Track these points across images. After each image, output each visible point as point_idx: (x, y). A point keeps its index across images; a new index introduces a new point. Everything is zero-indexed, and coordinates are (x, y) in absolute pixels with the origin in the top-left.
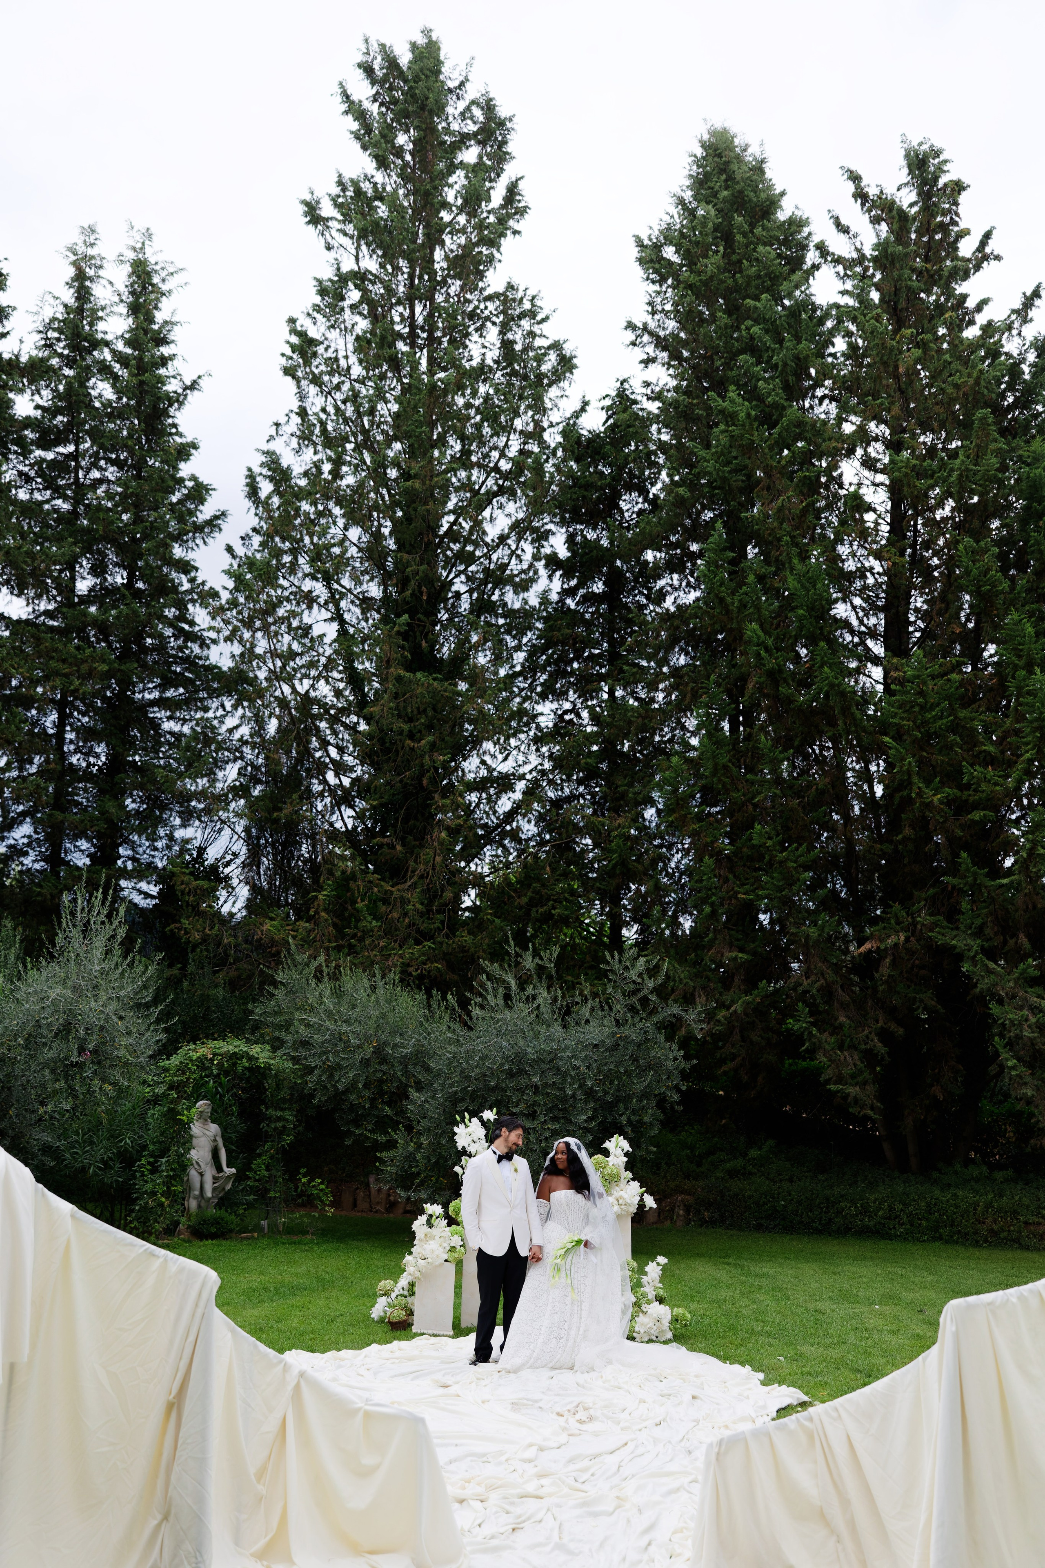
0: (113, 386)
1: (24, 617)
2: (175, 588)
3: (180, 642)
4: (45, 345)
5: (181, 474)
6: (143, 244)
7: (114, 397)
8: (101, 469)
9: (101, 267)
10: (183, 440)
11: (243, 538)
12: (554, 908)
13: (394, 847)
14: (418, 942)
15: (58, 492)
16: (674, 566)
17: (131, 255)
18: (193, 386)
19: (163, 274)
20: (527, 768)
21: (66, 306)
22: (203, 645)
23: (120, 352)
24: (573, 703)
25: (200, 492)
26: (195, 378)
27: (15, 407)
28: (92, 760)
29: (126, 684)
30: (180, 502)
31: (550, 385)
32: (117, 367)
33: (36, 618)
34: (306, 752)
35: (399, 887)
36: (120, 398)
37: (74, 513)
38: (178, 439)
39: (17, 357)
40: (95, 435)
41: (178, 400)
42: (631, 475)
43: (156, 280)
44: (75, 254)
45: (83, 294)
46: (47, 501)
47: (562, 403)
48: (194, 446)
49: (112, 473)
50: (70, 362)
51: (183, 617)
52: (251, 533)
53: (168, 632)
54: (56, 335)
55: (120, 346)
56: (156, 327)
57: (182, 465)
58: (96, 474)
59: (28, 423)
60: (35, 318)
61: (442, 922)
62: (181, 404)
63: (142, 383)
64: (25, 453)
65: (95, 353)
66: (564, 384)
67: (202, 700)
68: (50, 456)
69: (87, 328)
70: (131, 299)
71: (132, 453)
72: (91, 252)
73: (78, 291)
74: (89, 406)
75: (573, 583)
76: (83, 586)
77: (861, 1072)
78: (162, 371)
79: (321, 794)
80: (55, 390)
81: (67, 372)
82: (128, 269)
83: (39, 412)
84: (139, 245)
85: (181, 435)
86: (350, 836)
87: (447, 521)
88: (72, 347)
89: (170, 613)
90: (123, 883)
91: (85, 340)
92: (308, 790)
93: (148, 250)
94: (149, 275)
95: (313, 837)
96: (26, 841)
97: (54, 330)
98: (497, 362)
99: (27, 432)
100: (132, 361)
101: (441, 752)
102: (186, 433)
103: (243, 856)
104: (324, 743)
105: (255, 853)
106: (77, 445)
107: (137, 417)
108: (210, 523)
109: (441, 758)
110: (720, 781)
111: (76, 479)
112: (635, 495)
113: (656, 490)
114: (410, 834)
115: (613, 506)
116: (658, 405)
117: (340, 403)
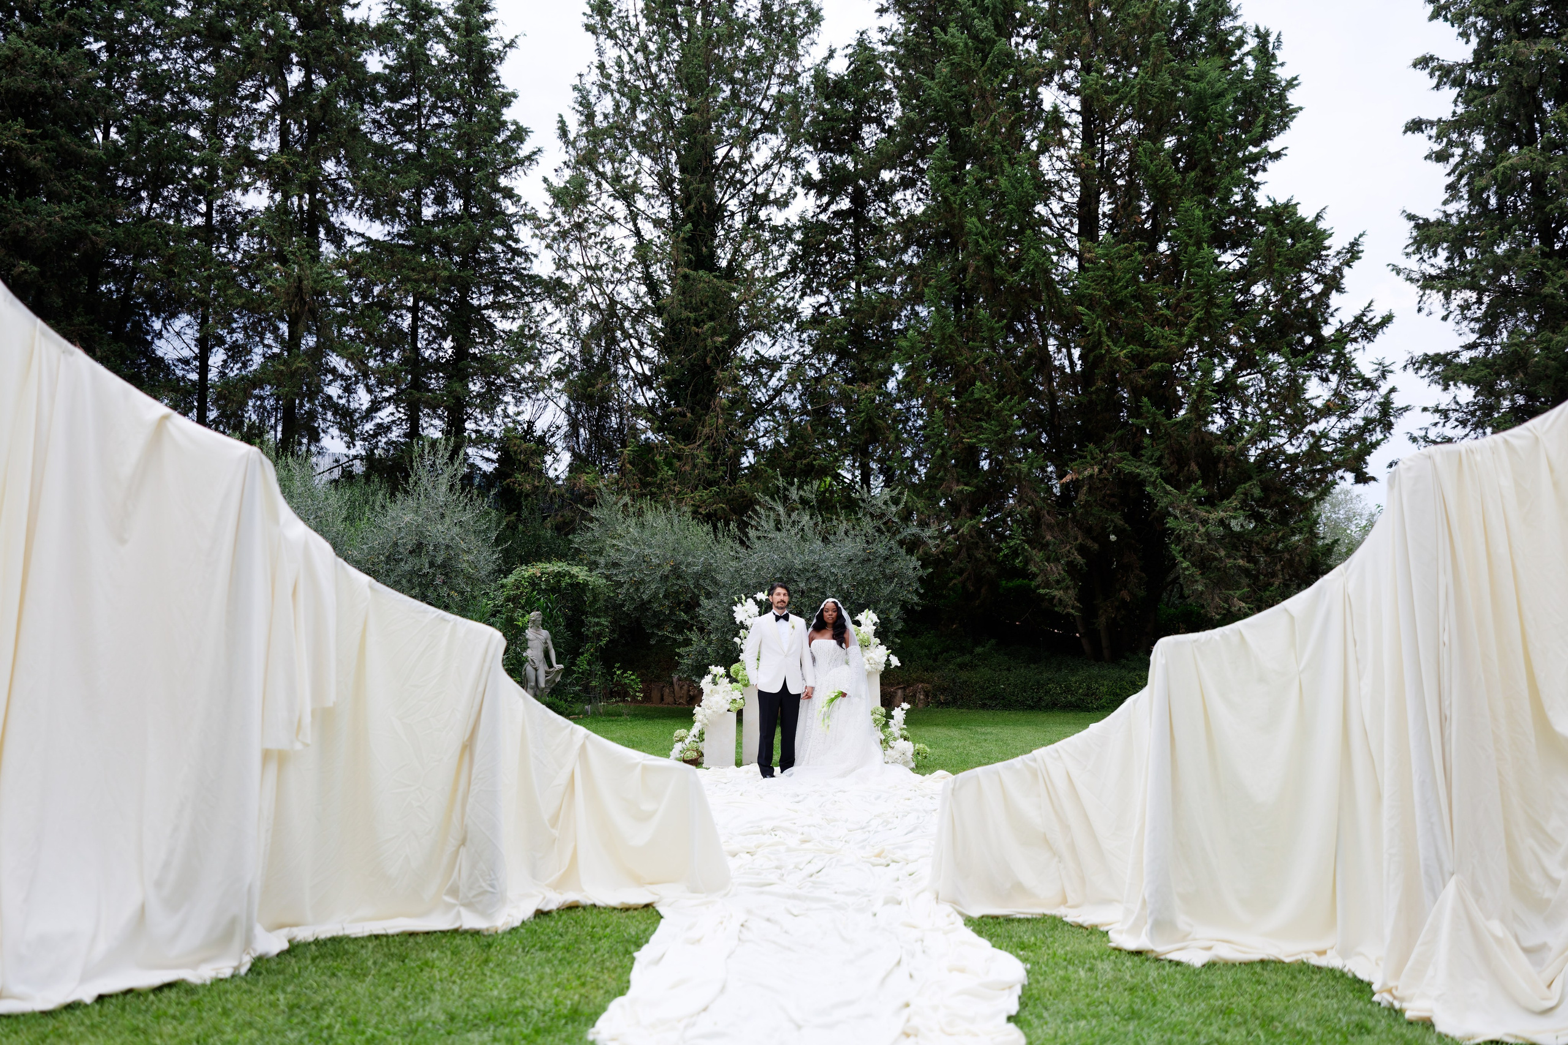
0: (447, 47)
1: (381, 239)
2: (503, 213)
3: (509, 256)
4: (390, 15)
5: (504, 118)
7: (447, 55)
8: (438, 116)
10: (505, 91)
11: (556, 170)
12: (815, 460)
13: (685, 416)
14: (706, 489)
15: (405, 136)
16: (907, 183)
18: (511, 45)
20: (792, 351)
22: (527, 259)
23: (451, 19)
24: (827, 297)
25: (520, 134)
26: (513, 38)
27: (368, 65)
28: (442, 354)
29: (465, 290)
30: (504, 142)
31: (802, 37)
32: (448, 30)
33: (393, 238)
34: (614, 341)
35: (691, 446)
36: (453, 56)
37: (419, 153)
38: (500, 89)
39: (367, 21)
40: (433, 88)
41: (500, 57)
42: (871, 109)
46: (396, 144)
47: (813, 50)
48: (514, 95)
49: (448, 119)
50: (410, 29)
51: (510, 237)
52: (562, 165)
53: (498, 248)
55: (451, 14)
57: (505, 111)
58: (434, 120)
59: (377, 77)
61: (725, 472)
62: (502, 59)
63: (470, 43)
64: (377, 104)
65: (431, 20)
66: (814, 36)
67: (527, 304)
68: (397, 106)
71: (463, 100)
74: (427, 63)
75: (825, 199)
76: (428, 213)
78: (486, 33)
79: (626, 376)
80: (399, 52)
81: (409, 37)
83: (387, 71)
85: (503, 87)
86: (649, 412)
87: (721, 152)
88: (413, 16)
89: (500, 233)
90: (471, 451)
91: (423, 10)
92: (615, 374)
95: (620, 411)
96: (391, 418)
98: (759, 21)
99: (378, 87)
100: (463, 25)
101: (721, 335)
102: (507, 85)
103: (565, 429)
104: (627, 336)
105: (574, 425)
106: (419, 97)
107: (467, 72)
108: (529, 158)
109: (720, 339)
110: (947, 348)
111: (420, 125)
112: (874, 126)
113: (890, 122)
114: (698, 404)
115: (857, 137)
116: (891, 48)
117: (632, 52)
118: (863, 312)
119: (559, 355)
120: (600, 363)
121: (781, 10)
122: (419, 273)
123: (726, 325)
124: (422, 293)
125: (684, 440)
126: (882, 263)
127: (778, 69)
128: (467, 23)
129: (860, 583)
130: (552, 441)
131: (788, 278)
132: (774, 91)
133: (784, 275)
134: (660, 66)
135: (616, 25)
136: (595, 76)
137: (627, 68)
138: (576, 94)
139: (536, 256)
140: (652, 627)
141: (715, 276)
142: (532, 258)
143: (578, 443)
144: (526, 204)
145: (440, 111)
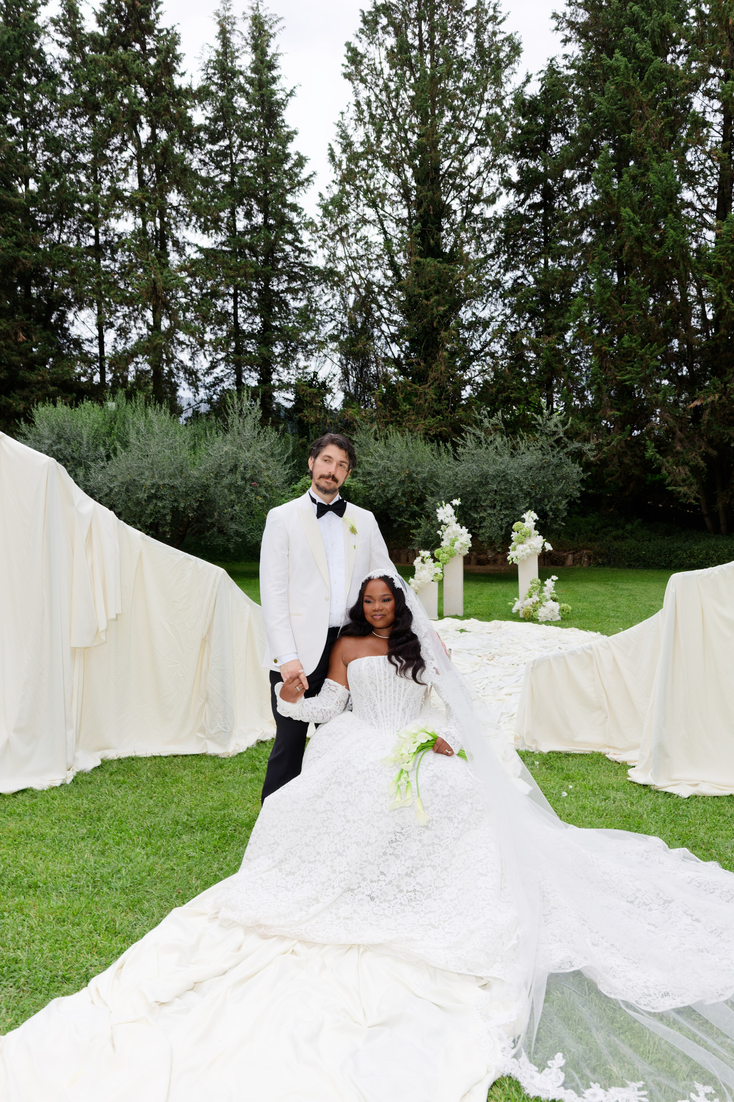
0: (247, 99)
1: (210, 247)
2: (291, 223)
3: (297, 254)
4: (207, 78)
5: (289, 150)
6: (257, 4)
7: (247, 106)
8: (244, 153)
9: (234, 23)
10: (289, 130)
11: (327, 187)
12: (512, 393)
13: (419, 364)
14: (433, 417)
15: (223, 170)
16: (584, 179)
17: (250, 13)
18: (291, 94)
19: (270, 23)
20: (497, 313)
21: (217, 51)
22: (309, 254)
23: (249, 77)
24: (523, 271)
25: (301, 162)
26: (292, 88)
27: (194, 119)
28: (254, 327)
29: (268, 281)
30: (290, 168)
31: (506, 68)
32: (247, 86)
33: (218, 246)
34: (369, 313)
35: (424, 386)
36: (250, 107)
37: (232, 182)
38: (286, 129)
39: (191, 87)
40: (240, 132)
41: (284, 104)
42: (557, 122)
43: (266, 27)
44: (219, 16)
45: (226, 43)
46: (217, 176)
47: (513, 78)
48: (295, 133)
49: (251, 155)
50: (222, 88)
51: (297, 239)
52: (332, 183)
53: (288, 248)
54: (213, 71)
55: (249, 73)
56: (268, 58)
57: (289, 145)
58: (241, 156)
59: (202, 128)
60: (200, 61)
61: (448, 405)
62: (285, 106)
63: (263, 95)
64: (201, 147)
65: (235, 80)
66: (515, 66)
67: (310, 288)
69: (230, 64)
70: (253, 42)
71: (260, 139)
72: (228, 14)
73: (223, 41)
74: (234, 114)
75: (522, 197)
76: (241, 224)
77: (688, 478)
78: (274, 87)
79: (379, 338)
80: (215, 107)
81: (221, 94)
82: (249, 22)
83: (207, 122)
84: (255, 6)
85: (287, 126)
86: (396, 362)
87: (445, 164)
88: (223, 78)
89: (290, 237)
90: (276, 394)
91: (229, 72)
92: (373, 335)
93: (261, 8)
94: (262, 24)
95: (377, 362)
96: (223, 374)
97: (212, 68)
99: (202, 134)
100: (256, 82)
101: (443, 305)
102: (290, 125)
103: (339, 375)
104: (380, 307)
105: (346, 374)
106: (230, 139)
107: (261, 118)
108: (307, 180)
109: (443, 309)
110: (605, 309)
111: (232, 160)
112: (559, 135)
113: (572, 131)
114: (429, 356)
115: (546, 145)
116: (572, 72)
117: (378, 92)
118: (548, 282)
119: (334, 323)
120: (362, 327)
121: (491, 46)
122: (235, 271)
123: (447, 298)
124: (239, 284)
125: (419, 382)
126: (564, 243)
127: (487, 96)
128: (260, 79)
129: (538, 484)
130: (330, 384)
131: (494, 259)
132: (483, 114)
133: (492, 256)
134: (398, 103)
135: (366, 71)
136: (352, 113)
137: (374, 105)
138: (338, 130)
139: (315, 252)
140: (395, 515)
141: (439, 262)
142: (313, 253)
143: (348, 385)
144: (305, 216)
145: (245, 149)
